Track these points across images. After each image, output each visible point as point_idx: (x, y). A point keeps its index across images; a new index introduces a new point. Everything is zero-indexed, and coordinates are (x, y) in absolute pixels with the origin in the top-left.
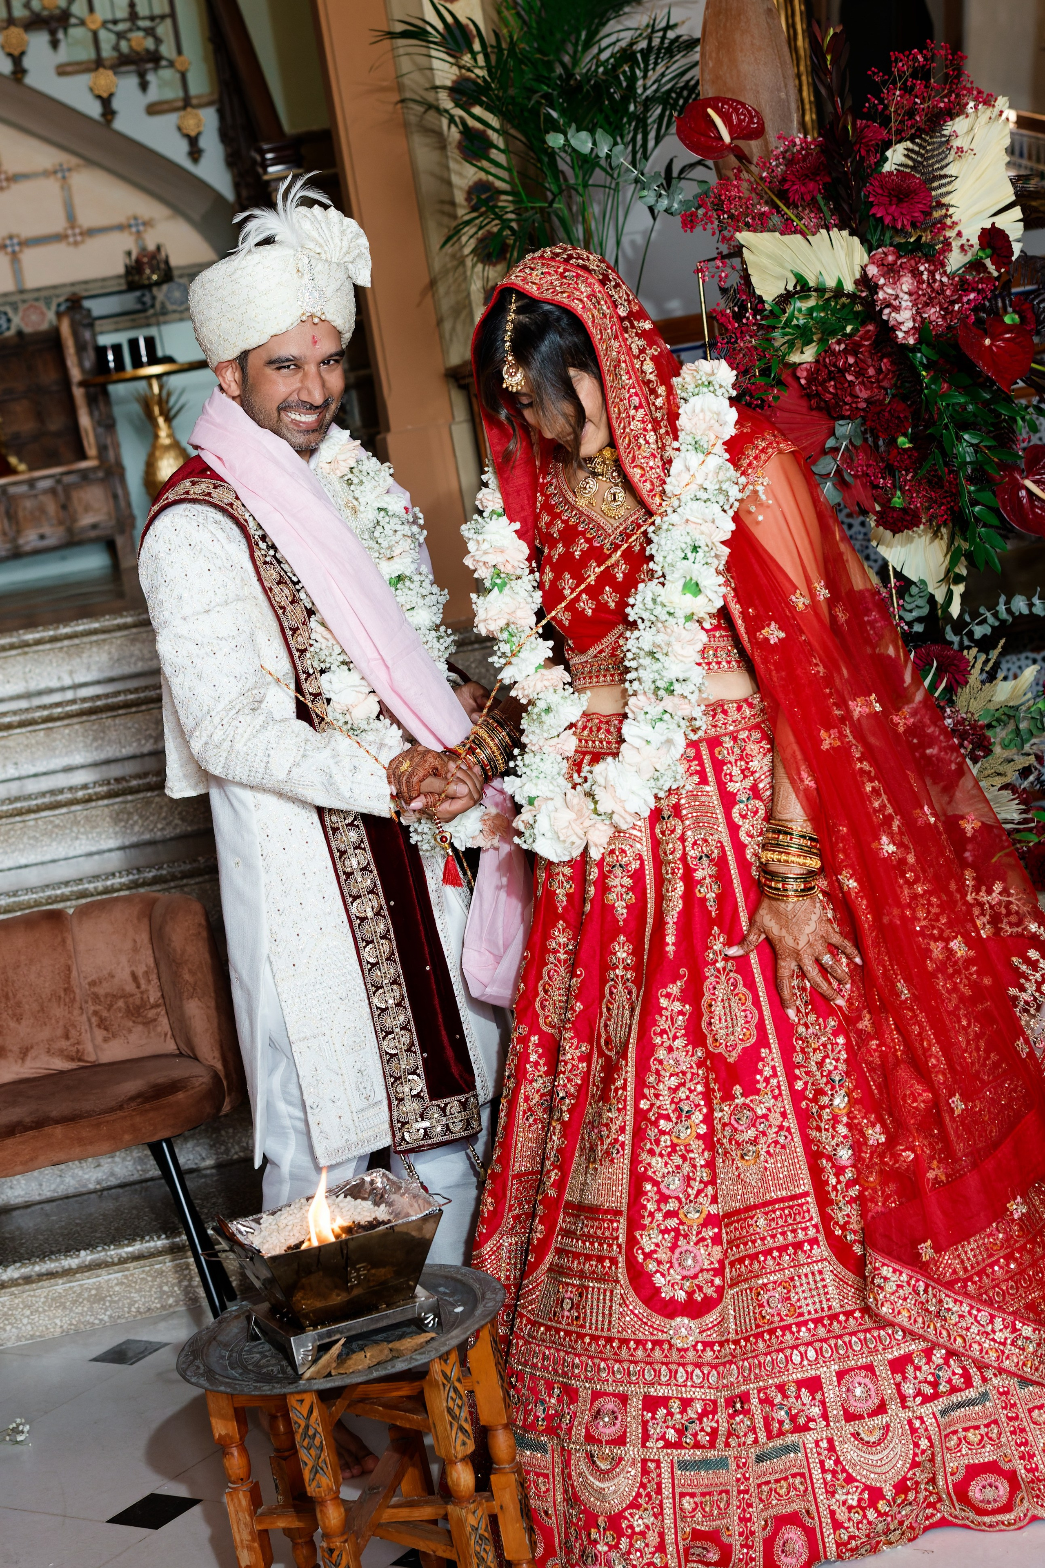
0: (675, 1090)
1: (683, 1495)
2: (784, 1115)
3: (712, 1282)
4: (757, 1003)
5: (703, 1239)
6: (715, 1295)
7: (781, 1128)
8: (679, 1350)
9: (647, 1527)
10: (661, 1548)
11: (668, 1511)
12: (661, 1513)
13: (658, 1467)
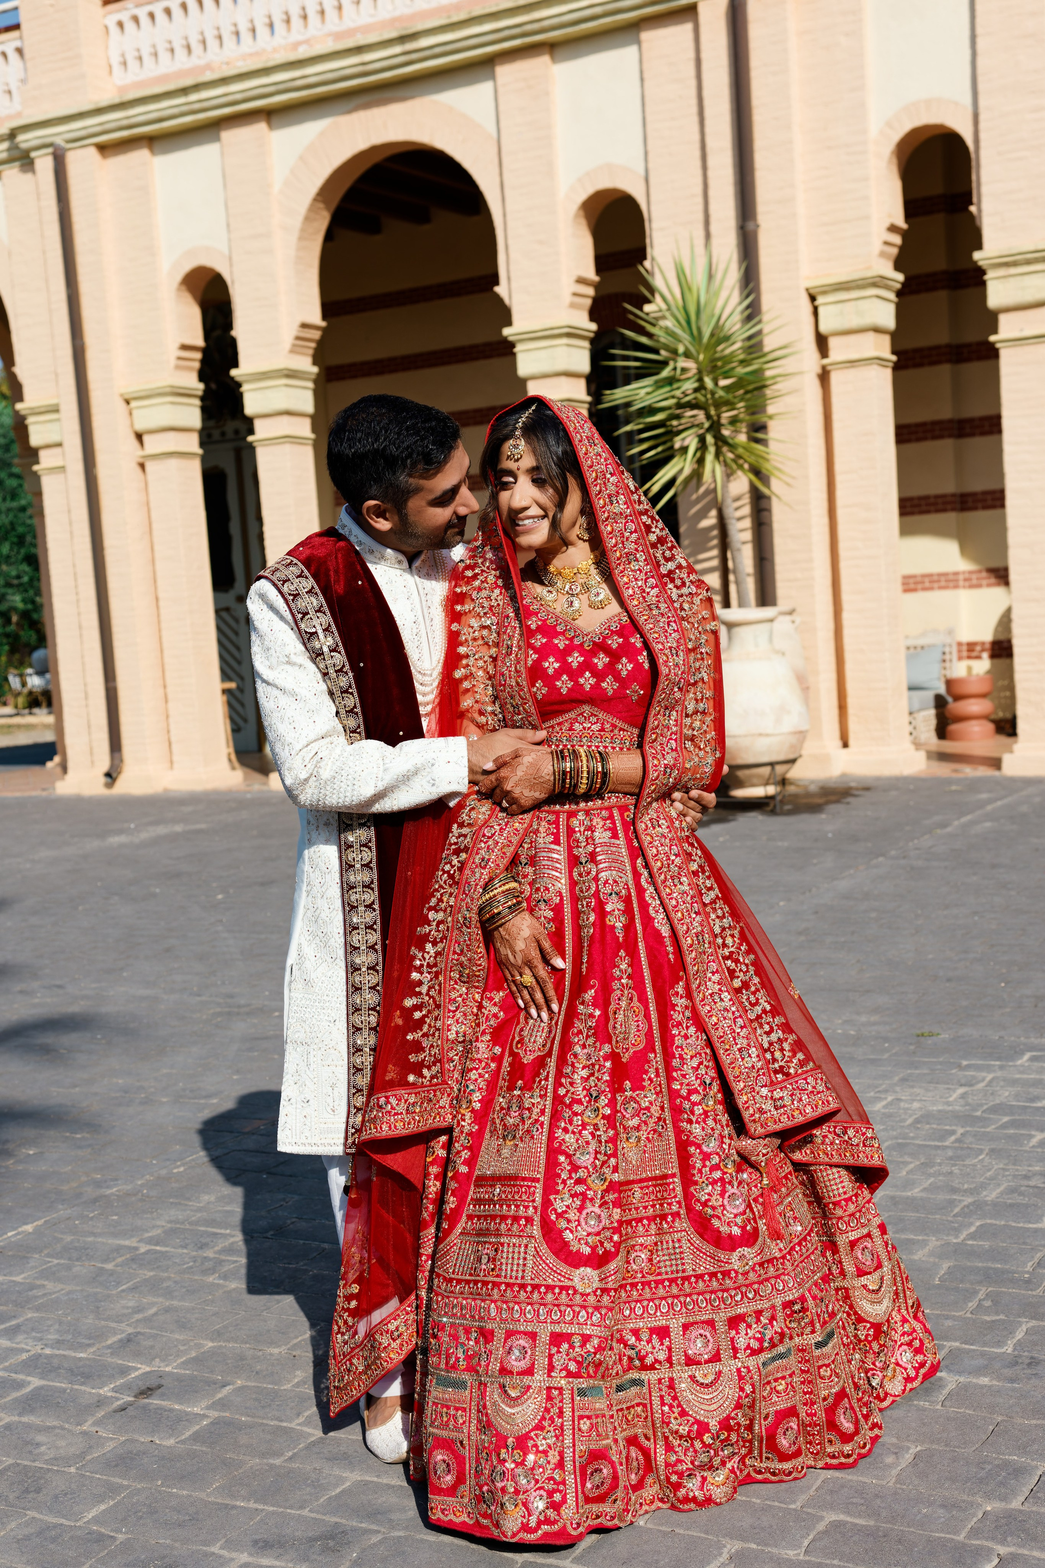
0: (587, 1079)
1: (581, 1417)
2: (662, 1108)
3: (611, 1238)
4: (647, 1016)
5: (606, 1203)
6: (613, 1250)
7: (659, 1119)
8: (582, 1295)
9: (550, 1447)
10: (560, 1465)
11: (568, 1433)
12: (562, 1435)
13: (561, 1394)
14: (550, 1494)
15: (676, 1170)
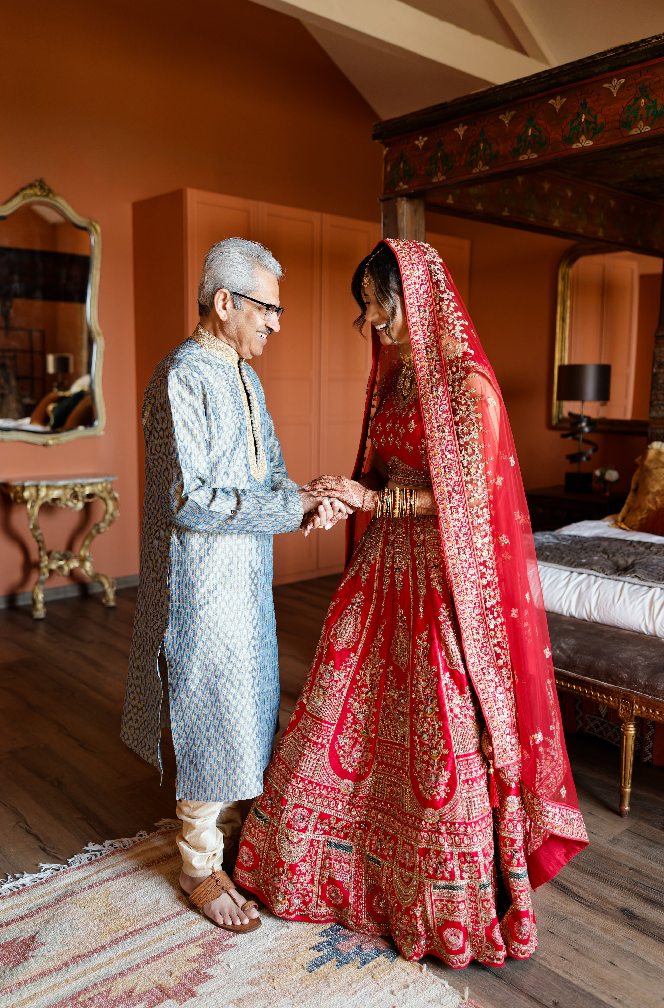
1: (326, 858)
2: (344, 686)
3: (364, 768)
5: (366, 748)
8: (342, 794)
10: (311, 881)
12: (315, 865)
13: (318, 843)
14: (304, 896)
15: (335, 722)
